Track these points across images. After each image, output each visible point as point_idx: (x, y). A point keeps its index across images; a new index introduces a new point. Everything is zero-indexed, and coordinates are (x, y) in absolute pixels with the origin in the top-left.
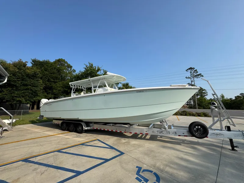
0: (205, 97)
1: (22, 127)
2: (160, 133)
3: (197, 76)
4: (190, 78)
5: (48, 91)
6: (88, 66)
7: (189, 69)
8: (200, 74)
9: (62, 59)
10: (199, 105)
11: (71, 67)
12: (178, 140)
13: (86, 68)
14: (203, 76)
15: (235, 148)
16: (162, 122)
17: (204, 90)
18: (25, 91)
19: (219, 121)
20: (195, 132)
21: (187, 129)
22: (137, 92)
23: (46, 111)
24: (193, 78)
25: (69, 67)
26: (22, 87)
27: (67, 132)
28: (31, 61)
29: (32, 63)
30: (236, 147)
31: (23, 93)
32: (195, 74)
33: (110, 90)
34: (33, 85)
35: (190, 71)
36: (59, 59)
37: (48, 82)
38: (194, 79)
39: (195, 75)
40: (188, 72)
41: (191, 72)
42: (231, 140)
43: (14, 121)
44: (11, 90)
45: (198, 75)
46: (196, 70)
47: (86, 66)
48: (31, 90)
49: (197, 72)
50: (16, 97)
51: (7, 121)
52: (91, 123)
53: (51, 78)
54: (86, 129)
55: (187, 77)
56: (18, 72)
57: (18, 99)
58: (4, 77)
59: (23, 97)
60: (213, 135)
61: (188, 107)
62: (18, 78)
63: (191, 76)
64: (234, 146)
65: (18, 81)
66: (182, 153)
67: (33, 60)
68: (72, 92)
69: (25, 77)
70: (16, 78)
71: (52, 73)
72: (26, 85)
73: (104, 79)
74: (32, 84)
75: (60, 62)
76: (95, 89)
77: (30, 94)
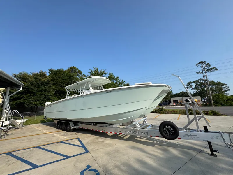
0: (227, 92)
1: (32, 126)
2: (132, 133)
3: (210, 70)
4: (201, 73)
5: (61, 95)
6: (93, 71)
7: (200, 63)
8: (214, 68)
9: (74, 67)
10: (215, 102)
11: (81, 73)
12: (156, 141)
13: (90, 73)
14: (217, 69)
15: (215, 153)
16: (132, 121)
17: (224, 85)
18: (40, 96)
19: (195, 121)
20: (164, 132)
21: (157, 129)
22: (107, 93)
23: (47, 112)
24: (205, 72)
25: (79, 73)
26: (38, 93)
27: (60, 130)
28: (48, 71)
29: (49, 73)
30: (216, 151)
31: (38, 98)
32: (207, 67)
33: (92, 91)
34: (46, 91)
35: (201, 65)
36: (71, 67)
37: (61, 88)
38: (206, 74)
39: (208, 69)
40: (199, 66)
41: (202, 67)
42: (210, 143)
43: (25, 120)
44: (30, 95)
45: (212, 69)
46: (208, 64)
47: (91, 71)
48: (44, 95)
49: (210, 66)
50: (33, 101)
51: (19, 121)
52: (78, 122)
53: (63, 83)
54: (73, 128)
55: (198, 72)
56: (34, 81)
57: (34, 103)
58: (20, 86)
59: (38, 101)
60: (187, 136)
61: (202, 105)
62: (34, 86)
63: (203, 71)
64: (213, 150)
65: (35, 88)
66: (146, 155)
67: (49, 70)
68: (67, 95)
69: (40, 85)
70: (32, 86)
71: (64, 80)
72: (41, 91)
73: (89, 81)
74: (45, 89)
75: (72, 69)
76: (82, 91)
77: (43, 98)
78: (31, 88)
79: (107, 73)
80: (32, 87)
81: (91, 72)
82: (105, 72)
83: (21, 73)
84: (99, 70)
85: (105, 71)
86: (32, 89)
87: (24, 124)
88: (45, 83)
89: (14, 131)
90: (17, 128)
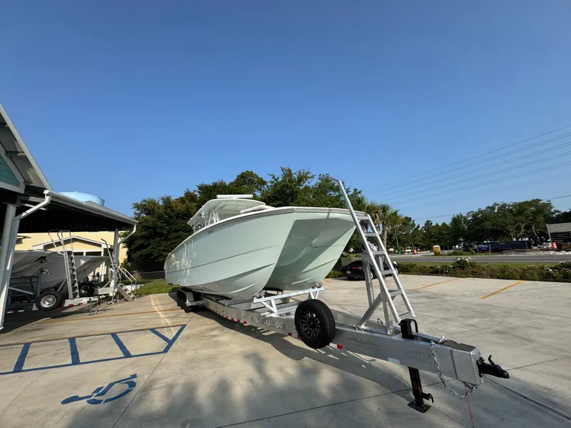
2: (261, 323)
9: (248, 171)
22: (208, 233)
25: (260, 184)
30: (426, 396)
36: (243, 173)
54: (190, 304)
67: (198, 187)
73: (215, 208)
75: (246, 178)
78: (160, 227)
79: (313, 177)
80: (160, 225)
81: (273, 180)
82: (309, 175)
83: (145, 201)
84: (293, 172)
85: (308, 173)
86: (162, 227)
87: (138, 294)
88: (183, 215)
89: (121, 305)
90: (126, 300)
